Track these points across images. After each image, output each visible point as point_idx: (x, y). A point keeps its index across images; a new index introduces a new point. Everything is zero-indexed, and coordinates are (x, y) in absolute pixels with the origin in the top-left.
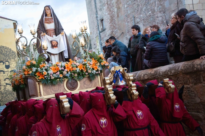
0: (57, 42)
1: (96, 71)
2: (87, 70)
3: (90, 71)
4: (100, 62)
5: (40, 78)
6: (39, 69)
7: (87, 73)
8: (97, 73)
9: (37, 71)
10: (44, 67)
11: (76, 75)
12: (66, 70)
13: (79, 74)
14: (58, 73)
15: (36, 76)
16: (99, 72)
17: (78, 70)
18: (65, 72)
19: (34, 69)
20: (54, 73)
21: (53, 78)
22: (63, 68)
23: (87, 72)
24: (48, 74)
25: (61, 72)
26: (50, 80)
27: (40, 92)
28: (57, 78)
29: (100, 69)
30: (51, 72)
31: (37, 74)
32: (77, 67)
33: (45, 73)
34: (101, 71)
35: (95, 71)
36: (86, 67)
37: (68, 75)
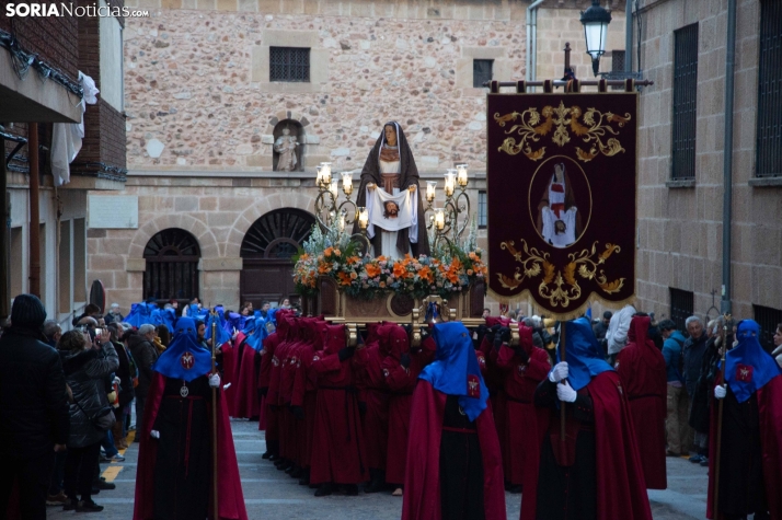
0: (397, 207)
1: (454, 285)
2: (435, 281)
3: (439, 284)
4: (466, 269)
5: (344, 283)
6: (344, 265)
7: (434, 287)
8: (455, 289)
9: (340, 269)
10: (354, 263)
11: (411, 288)
12: (393, 275)
13: (417, 285)
14: (379, 278)
15: (337, 278)
16: (460, 288)
17: (416, 277)
18: (389, 279)
19: (336, 265)
20: (370, 278)
21: (366, 286)
22: (388, 271)
23: (435, 284)
24: (359, 278)
25: (384, 277)
26: (361, 289)
27: (341, 310)
28: (375, 288)
29: (462, 281)
30: (364, 275)
31: (339, 275)
32: (416, 272)
33: (354, 274)
34: (465, 287)
35: (451, 286)
36: (434, 275)
37: (395, 285)
